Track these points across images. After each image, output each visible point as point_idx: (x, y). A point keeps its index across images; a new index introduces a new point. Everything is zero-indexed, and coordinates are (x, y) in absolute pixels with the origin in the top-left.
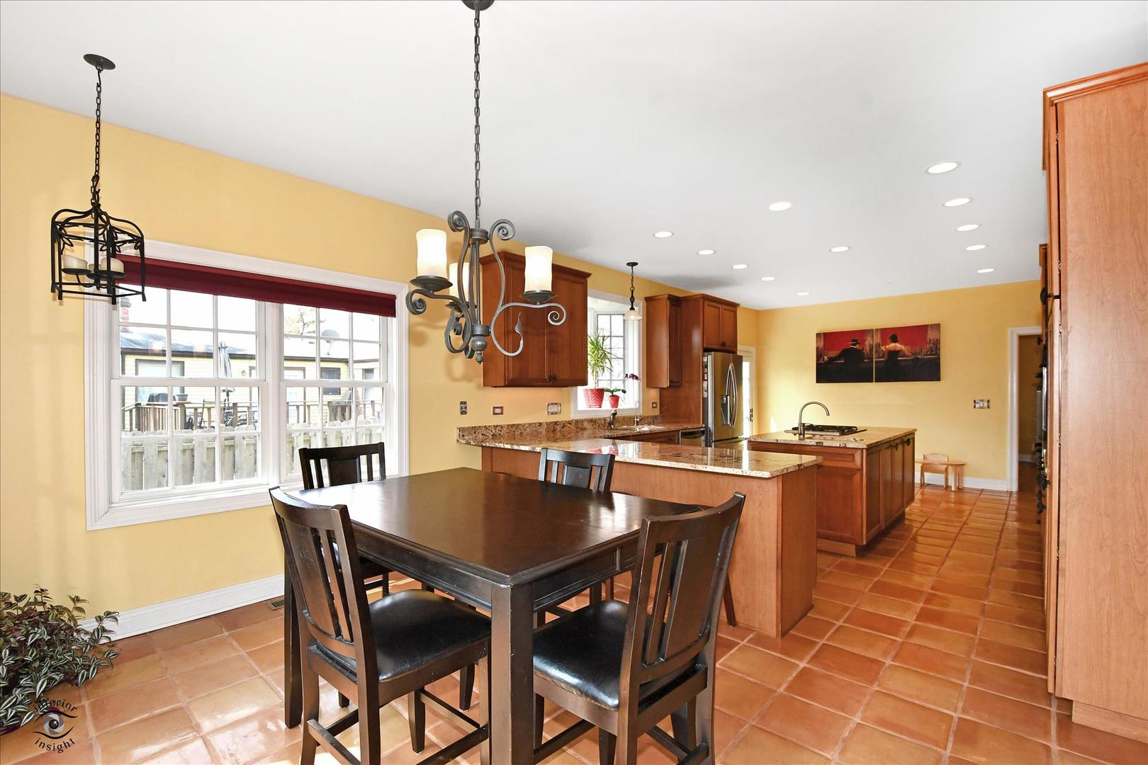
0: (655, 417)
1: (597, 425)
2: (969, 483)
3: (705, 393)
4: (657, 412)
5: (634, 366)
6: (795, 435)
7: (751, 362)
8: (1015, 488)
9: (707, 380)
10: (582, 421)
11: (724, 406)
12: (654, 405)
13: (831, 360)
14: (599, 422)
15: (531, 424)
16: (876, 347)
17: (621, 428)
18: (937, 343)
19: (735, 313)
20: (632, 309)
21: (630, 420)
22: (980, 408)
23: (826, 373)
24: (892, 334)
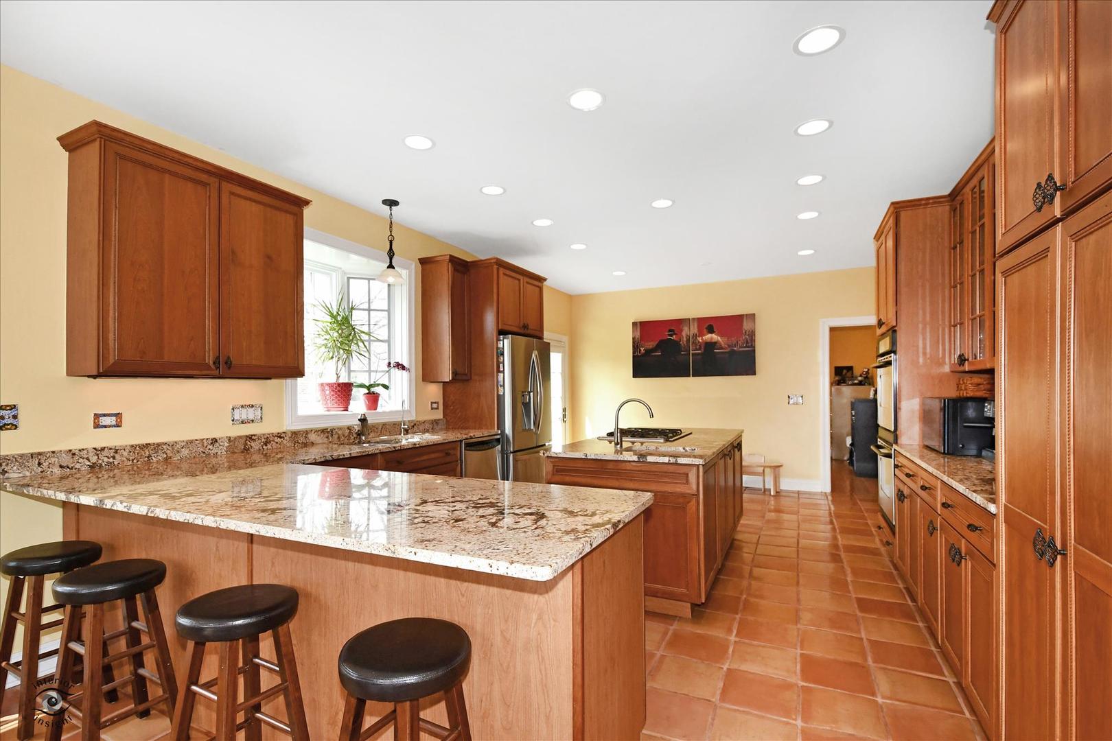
0: (436, 422)
1: (335, 437)
2: (786, 485)
3: (501, 389)
4: (439, 415)
5: (404, 350)
6: (610, 442)
7: (564, 353)
8: (828, 489)
9: (503, 372)
10: (307, 432)
11: (526, 405)
12: (435, 406)
13: (648, 352)
14: (340, 432)
15: (191, 442)
16: (693, 338)
17: (378, 439)
18: (752, 334)
19: (541, 289)
20: (391, 266)
21: (394, 428)
22: (794, 404)
23: (644, 366)
24: (707, 324)
